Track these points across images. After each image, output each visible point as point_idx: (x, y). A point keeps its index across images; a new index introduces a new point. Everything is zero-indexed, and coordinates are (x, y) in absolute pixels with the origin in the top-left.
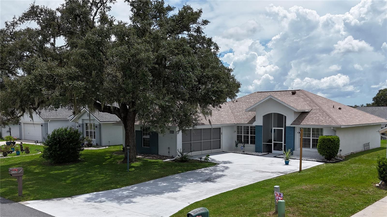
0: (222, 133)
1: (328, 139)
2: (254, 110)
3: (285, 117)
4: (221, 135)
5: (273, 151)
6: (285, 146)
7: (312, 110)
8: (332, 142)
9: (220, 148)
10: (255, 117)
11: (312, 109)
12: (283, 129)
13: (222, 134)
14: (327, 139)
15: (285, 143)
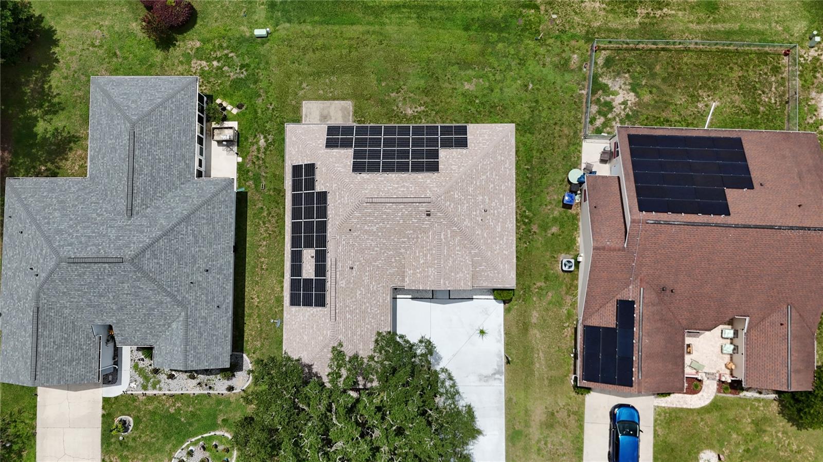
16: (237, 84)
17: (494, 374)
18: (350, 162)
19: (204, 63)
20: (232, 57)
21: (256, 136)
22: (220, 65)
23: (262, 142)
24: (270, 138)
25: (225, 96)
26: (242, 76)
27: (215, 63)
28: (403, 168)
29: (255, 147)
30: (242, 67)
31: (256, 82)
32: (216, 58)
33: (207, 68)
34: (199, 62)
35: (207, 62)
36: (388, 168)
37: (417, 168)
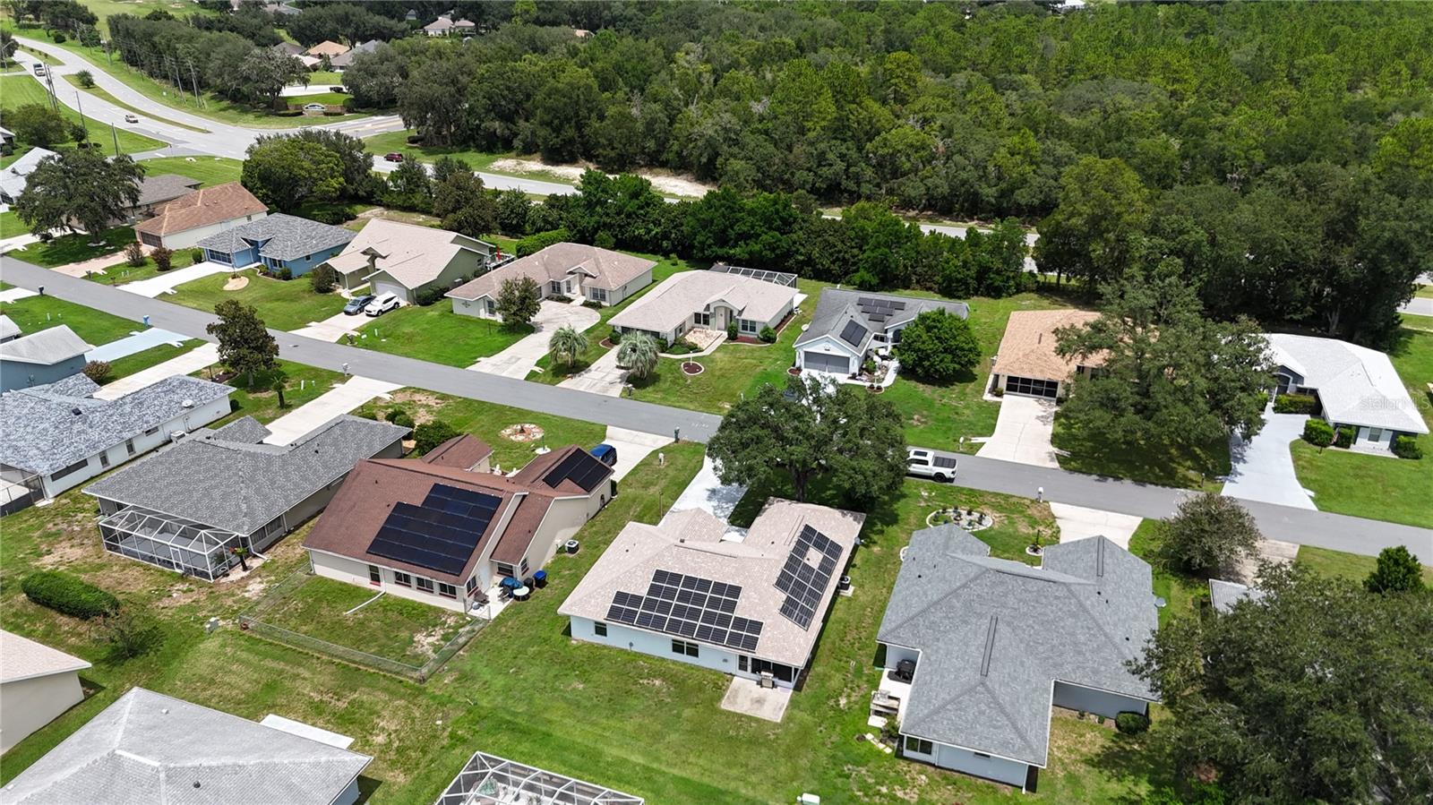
16: (859, 761)
18: (741, 601)
19: (900, 794)
20: (860, 791)
21: (849, 709)
22: (878, 787)
23: (843, 701)
24: (832, 702)
25: (880, 753)
26: (850, 767)
27: (884, 790)
28: (690, 581)
29: (853, 699)
30: (848, 777)
31: (833, 757)
32: (882, 795)
33: (896, 787)
34: (907, 798)
35: (895, 795)
36: (704, 584)
37: (675, 578)
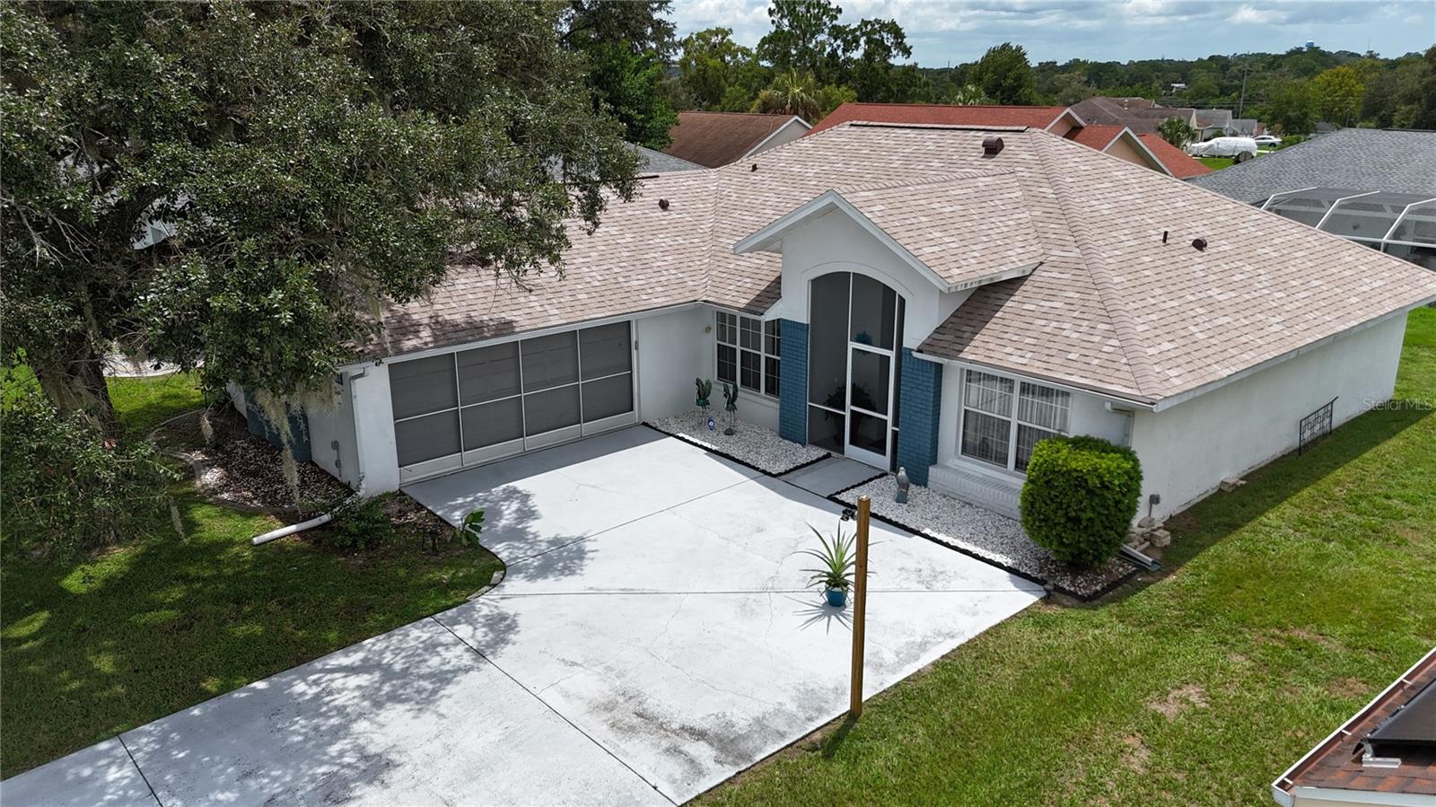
0: (636, 342)
1: (1075, 474)
2: (777, 245)
3: (902, 301)
4: (634, 352)
5: (848, 447)
6: (895, 434)
7: (1041, 263)
8: (1090, 492)
9: (632, 410)
10: (778, 281)
11: (1041, 259)
12: (892, 354)
13: (637, 348)
14: (1069, 472)
15: (896, 423)
17: (700, 735)
